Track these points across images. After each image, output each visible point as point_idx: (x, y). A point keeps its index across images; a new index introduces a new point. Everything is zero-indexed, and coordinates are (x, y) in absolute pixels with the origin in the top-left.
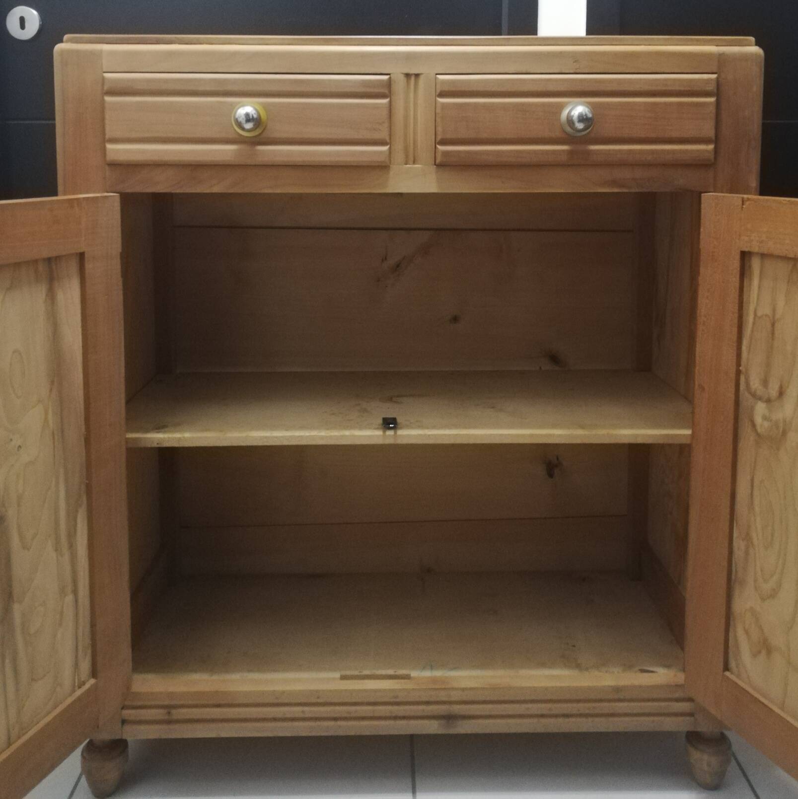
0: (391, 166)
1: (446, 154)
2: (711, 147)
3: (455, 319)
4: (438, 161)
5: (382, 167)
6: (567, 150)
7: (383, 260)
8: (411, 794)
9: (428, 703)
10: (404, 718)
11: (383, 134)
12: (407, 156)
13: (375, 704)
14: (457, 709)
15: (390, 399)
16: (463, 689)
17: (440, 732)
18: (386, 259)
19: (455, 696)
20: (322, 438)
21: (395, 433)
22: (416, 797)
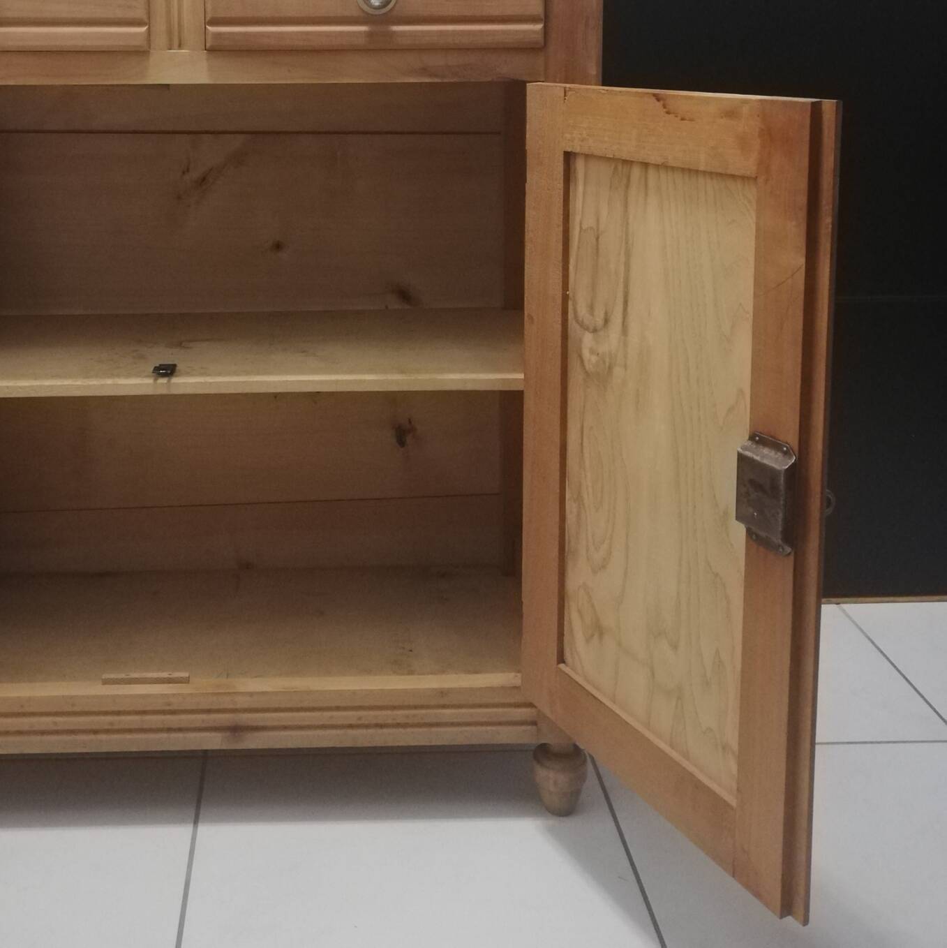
0: (151, 51)
1: (218, 36)
2: (539, 27)
3: (278, 247)
4: (208, 45)
5: (140, 53)
6: (365, 32)
7: (184, 173)
8: (192, 825)
9: (209, 711)
10: (180, 730)
11: (140, 13)
12: (171, 40)
13: (144, 713)
14: (245, 718)
15: (179, 345)
16: (251, 694)
17: (224, 747)
18: (188, 170)
19: (242, 702)
20: (78, 387)
21: (169, 381)
22: (197, 827)
